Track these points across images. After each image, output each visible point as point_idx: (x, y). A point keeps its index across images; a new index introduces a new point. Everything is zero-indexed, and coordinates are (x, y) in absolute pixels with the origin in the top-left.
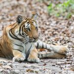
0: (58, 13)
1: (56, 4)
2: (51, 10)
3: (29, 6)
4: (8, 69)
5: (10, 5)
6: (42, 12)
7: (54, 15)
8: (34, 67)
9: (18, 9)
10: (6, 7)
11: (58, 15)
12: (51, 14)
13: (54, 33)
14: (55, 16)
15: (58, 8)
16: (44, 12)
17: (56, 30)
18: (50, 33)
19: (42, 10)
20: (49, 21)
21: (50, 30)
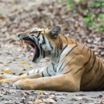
0: (101, 27)
3: (57, 17)
5: (31, 16)
6: (76, 25)
10: (24, 19)
11: (101, 29)
16: (79, 26)
19: (77, 22)
20: (90, 38)
21: (95, 49)
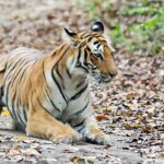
1: (129, 26)
2: (118, 36)
4: (32, 156)
7: (124, 47)
8: (86, 153)
9: (51, 35)
12: (118, 46)
13: (126, 83)
14: (127, 48)
15: (132, 33)
17: (129, 77)
18: (118, 83)
